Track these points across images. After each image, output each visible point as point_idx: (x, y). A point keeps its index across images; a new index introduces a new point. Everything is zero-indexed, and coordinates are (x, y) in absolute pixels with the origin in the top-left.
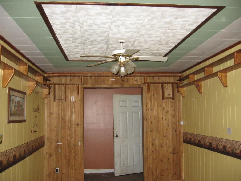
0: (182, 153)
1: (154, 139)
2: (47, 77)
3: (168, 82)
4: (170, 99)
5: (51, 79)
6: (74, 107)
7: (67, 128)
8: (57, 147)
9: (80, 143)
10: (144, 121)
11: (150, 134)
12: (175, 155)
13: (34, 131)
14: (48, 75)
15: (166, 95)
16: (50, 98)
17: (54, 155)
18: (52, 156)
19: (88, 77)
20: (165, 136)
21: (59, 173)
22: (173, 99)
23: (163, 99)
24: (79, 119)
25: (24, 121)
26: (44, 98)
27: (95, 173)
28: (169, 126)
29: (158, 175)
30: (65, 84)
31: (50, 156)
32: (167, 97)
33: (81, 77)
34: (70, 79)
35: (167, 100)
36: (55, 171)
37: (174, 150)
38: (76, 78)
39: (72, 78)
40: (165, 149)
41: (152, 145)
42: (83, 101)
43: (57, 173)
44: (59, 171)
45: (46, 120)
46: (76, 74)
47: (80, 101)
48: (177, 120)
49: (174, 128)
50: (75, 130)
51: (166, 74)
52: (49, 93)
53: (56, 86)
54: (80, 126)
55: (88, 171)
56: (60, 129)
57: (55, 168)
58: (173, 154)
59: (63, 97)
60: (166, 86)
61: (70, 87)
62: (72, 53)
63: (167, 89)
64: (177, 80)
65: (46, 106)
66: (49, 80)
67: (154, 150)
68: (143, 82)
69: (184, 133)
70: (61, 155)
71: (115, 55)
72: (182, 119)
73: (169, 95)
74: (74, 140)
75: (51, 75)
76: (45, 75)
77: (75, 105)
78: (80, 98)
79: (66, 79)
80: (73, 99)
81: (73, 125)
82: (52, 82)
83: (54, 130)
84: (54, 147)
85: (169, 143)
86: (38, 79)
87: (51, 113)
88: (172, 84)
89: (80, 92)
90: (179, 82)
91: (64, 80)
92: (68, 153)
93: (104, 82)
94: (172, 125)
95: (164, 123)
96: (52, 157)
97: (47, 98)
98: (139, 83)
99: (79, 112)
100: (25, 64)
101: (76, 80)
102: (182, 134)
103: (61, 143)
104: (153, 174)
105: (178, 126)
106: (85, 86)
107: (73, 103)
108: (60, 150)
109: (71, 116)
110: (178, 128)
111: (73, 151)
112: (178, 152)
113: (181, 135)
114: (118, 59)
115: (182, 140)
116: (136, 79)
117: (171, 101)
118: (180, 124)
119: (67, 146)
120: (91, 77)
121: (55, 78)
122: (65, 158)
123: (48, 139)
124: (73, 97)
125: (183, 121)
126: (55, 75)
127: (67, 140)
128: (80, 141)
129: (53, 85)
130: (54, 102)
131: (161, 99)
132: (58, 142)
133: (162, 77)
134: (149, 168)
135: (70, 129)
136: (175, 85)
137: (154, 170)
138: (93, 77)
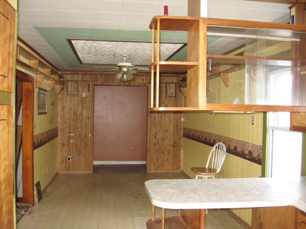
0: (182, 146)
1: (157, 133)
2: (60, 74)
3: (172, 82)
4: (173, 97)
5: (64, 76)
6: (85, 102)
7: (78, 121)
8: (69, 138)
9: (90, 134)
10: (148, 117)
11: (153, 128)
12: (176, 148)
13: (52, 122)
14: (62, 72)
15: (169, 94)
16: (63, 93)
17: (67, 145)
18: (64, 145)
19: (99, 76)
20: (166, 131)
21: (70, 160)
22: (175, 98)
23: (166, 98)
24: (89, 113)
25: (46, 113)
26: (58, 94)
27: (103, 165)
28: (171, 121)
29: (159, 165)
30: (77, 81)
31: (63, 145)
32: (170, 95)
33: (92, 75)
34: (82, 77)
35: (170, 98)
36: (67, 159)
37: (175, 143)
38: (87, 76)
39: (83, 75)
40: (166, 142)
41: (155, 138)
42: (93, 96)
43: (69, 161)
44: (71, 159)
45: (59, 113)
46: (87, 73)
47: (91, 97)
48: (179, 117)
49: (175, 124)
50: (86, 123)
51: (170, 75)
52: (63, 89)
53: (69, 83)
54: (90, 119)
55: (96, 163)
56: (72, 122)
57: (67, 156)
58: (174, 147)
59: (76, 93)
60: (169, 85)
61: (82, 84)
62: (86, 60)
63: (170, 88)
64: (180, 81)
65: (59, 100)
66: (63, 78)
67: (156, 142)
68: (149, 82)
69: (184, 128)
70: (73, 145)
71: (120, 66)
72: (183, 117)
73: (172, 93)
74: (85, 133)
75: (64, 73)
76: (59, 72)
77: (86, 100)
78: (91, 94)
79: (78, 77)
80: (84, 95)
81: (84, 118)
82: (65, 79)
83: (66, 123)
84: (67, 138)
85: (171, 137)
86: (55, 78)
87: (64, 108)
88: (175, 84)
89: (91, 89)
90: (181, 82)
91: (76, 77)
92: (79, 144)
93: (113, 80)
94: (173, 121)
95: (166, 119)
96: (65, 147)
97: (61, 94)
98: (145, 82)
99: (89, 107)
100: (48, 68)
101: (87, 78)
102: (183, 129)
103: (73, 135)
104: (155, 163)
105: (179, 123)
106: (96, 83)
107: (84, 99)
108: (72, 140)
109: (82, 110)
110: (179, 125)
111: (83, 142)
112: (178, 145)
113: (182, 131)
114: (122, 69)
115: (182, 134)
116: (142, 78)
117: (173, 99)
118: (181, 121)
119: (78, 137)
120: (101, 75)
121: (68, 75)
122: (76, 147)
123: (61, 130)
124: (84, 93)
125: (184, 118)
126: (68, 73)
127: (78, 132)
128: (90, 133)
129: (66, 82)
130: (67, 97)
131: (165, 98)
132: (70, 134)
133: (167, 77)
134: (152, 158)
135: (81, 122)
136: (178, 85)
137: (156, 160)
138: (103, 76)
